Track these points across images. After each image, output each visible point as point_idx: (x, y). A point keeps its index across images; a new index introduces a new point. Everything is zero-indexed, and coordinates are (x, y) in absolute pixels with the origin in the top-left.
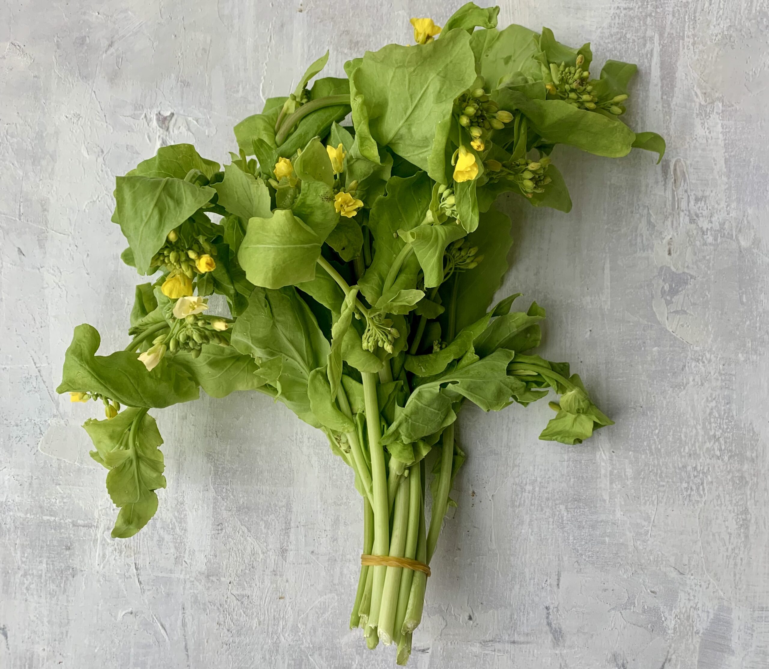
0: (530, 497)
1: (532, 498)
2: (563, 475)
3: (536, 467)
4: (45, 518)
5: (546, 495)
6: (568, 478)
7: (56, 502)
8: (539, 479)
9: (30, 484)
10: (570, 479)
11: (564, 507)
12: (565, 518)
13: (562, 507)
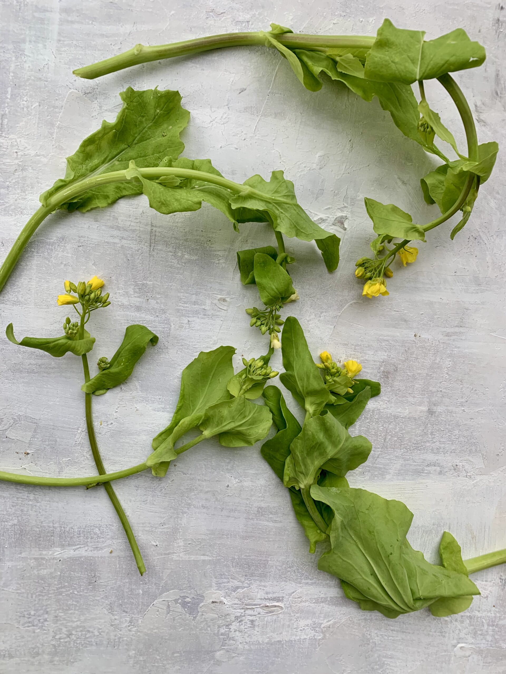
0: (24, 497)
1: (23, 498)
2: (42, 522)
3: (49, 503)
4: (9, 90)
5: (25, 509)
6: (39, 527)
7: (23, 101)
8: (39, 504)
9: (40, 79)
10: (38, 528)
11: (16, 523)
12: (6, 523)
13: (16, 522)
